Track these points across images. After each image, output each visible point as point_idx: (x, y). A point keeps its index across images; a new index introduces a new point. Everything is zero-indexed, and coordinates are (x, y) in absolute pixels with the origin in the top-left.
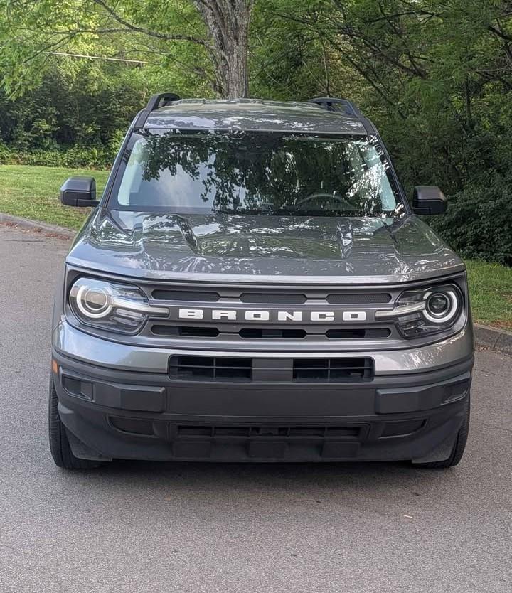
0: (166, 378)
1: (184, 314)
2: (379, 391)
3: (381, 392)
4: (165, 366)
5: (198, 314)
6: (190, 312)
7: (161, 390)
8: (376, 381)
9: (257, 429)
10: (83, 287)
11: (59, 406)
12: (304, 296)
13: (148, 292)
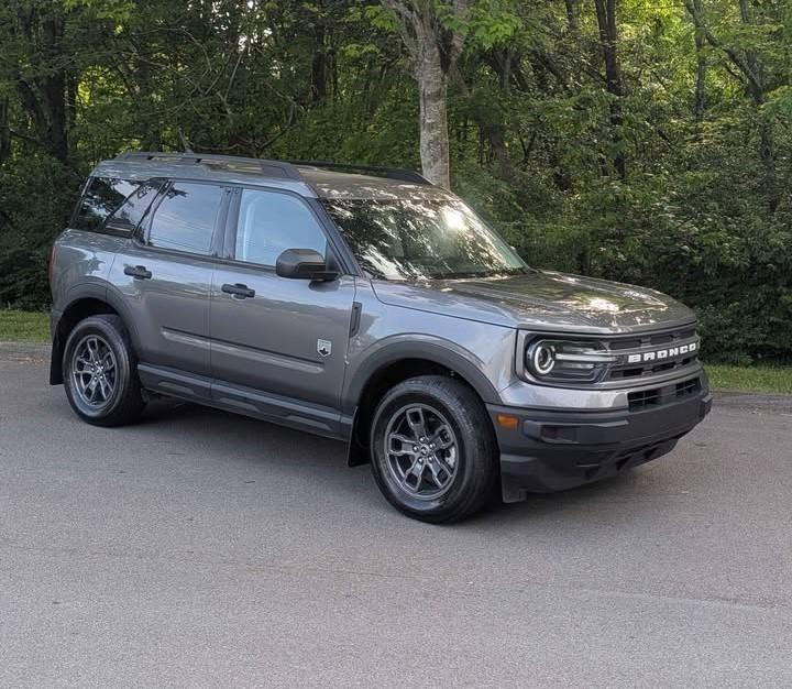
0: (627, 413)
1: (631, 359)
2: (702, 399)
3: (705, 400)
4: (625, 403)
5: (638, 358)
6: (634, 357)
7: (625, 422)
8: (702, 392)
10: (539, 349)
11: (503, 457)
12: (672, 336)
13: (606, 345)
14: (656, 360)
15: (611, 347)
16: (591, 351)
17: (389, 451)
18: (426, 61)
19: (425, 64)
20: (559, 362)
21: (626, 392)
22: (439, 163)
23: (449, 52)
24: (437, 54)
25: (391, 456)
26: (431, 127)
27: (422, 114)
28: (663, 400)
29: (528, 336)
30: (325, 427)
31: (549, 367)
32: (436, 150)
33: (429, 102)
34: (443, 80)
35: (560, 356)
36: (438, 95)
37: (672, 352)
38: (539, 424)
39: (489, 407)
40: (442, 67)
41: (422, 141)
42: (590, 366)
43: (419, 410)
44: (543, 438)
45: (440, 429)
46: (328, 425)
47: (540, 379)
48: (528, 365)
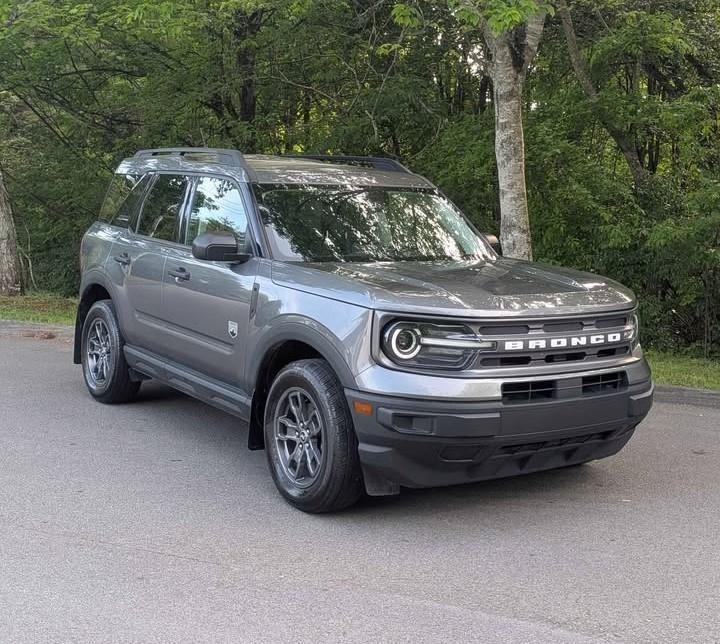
0: (501, 405)
1: (509, 346)
2: (632, 397)
3: (634, 398)
4: (498, 394)
5: (520, 346)
6: (513, 344)
7: (497, 415)
8: (630, 389)
9: (544, 443)
10: (398, 331)
11: (362, 447)
12: (581, 324)
13: (475, 329)
14: (548, 349)
15: (481, 331)
16: (459, 336)
17: (278, 436)
18: (498, 61)
19: (497, 64)
20: (425, 346)
21: (501, 382)
22: (512, 162)
23: (522, 51)
24: (508, 54)
25: (279, 440)
26: (504, 126)
27: (496, 114)
28: (559, 394)
29: (384, 317)
30: (236, 408)
31: (414, 352)
32: (508, 149)
33: (501, 103)
34: (516, 79)
35: (427, 341)
36: (511, 95)
37: (575, 342)
38: (390, 412)
39: (347, 392)
40: (515, 66)
41: (497, 140)
42: (459, 352)
43: (298, 393)
44: (396, 428)
45: (312, 414)
46: (240, 407)
47: (399, 365)
48: (384, 347)
